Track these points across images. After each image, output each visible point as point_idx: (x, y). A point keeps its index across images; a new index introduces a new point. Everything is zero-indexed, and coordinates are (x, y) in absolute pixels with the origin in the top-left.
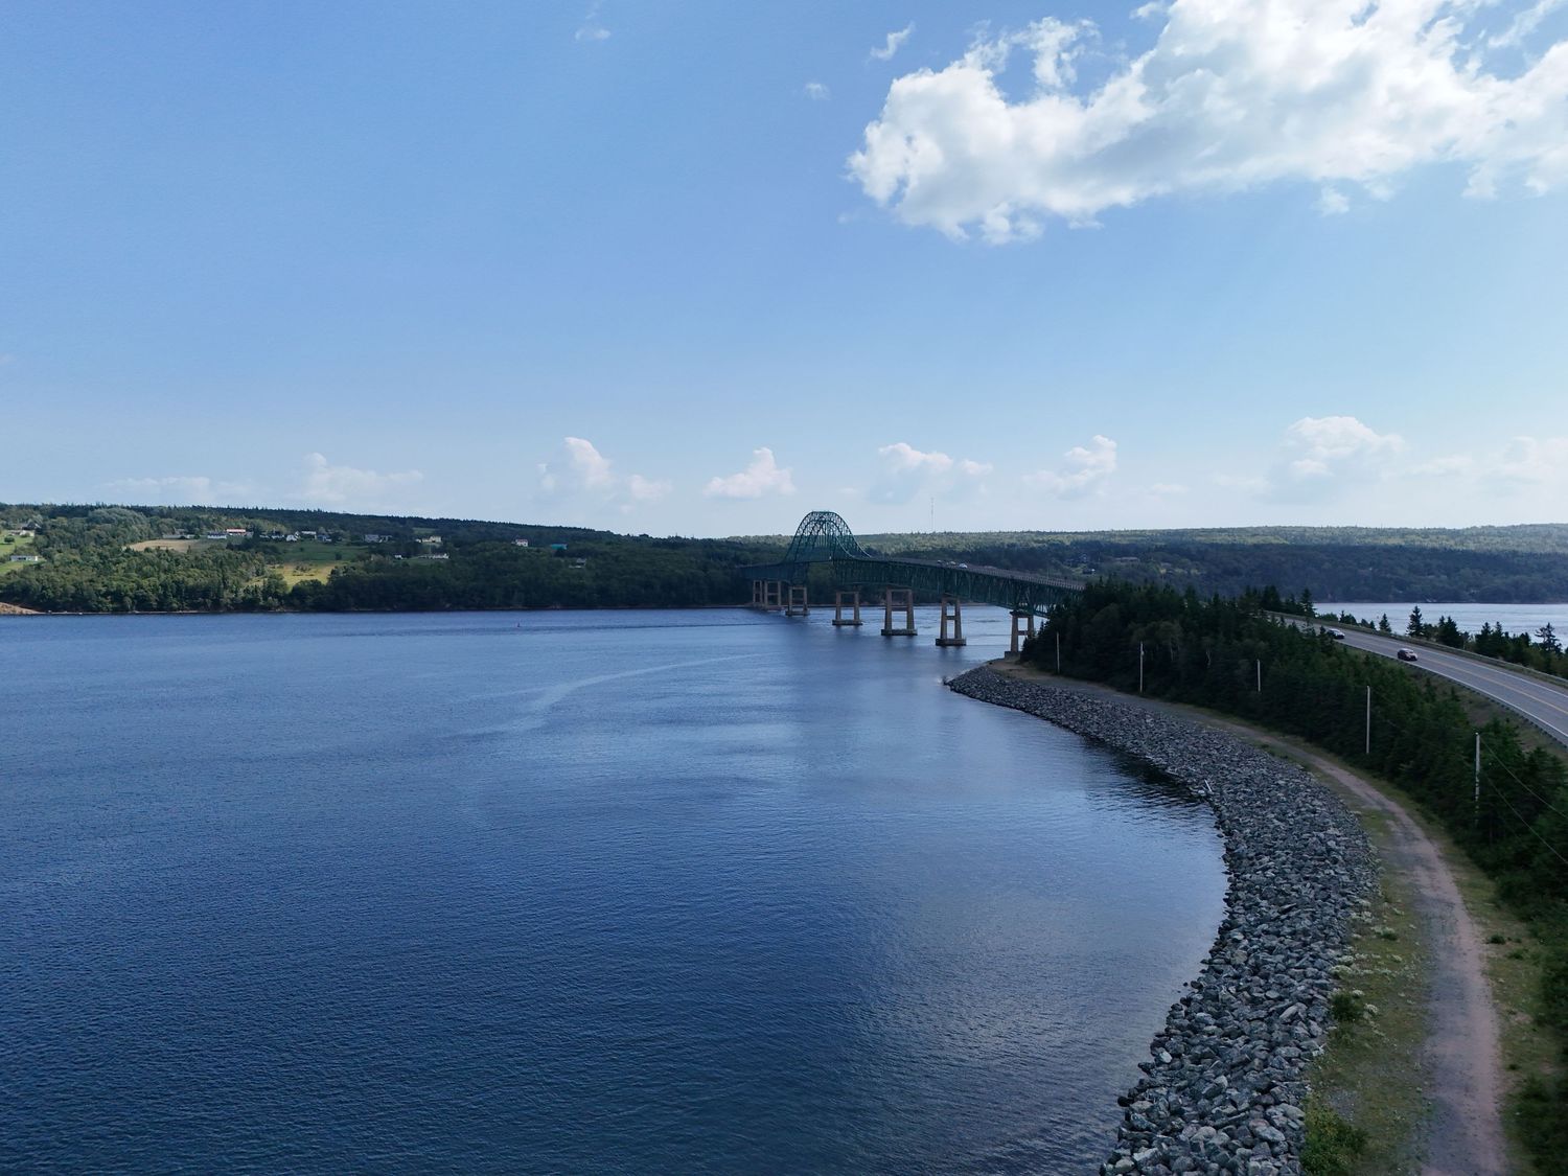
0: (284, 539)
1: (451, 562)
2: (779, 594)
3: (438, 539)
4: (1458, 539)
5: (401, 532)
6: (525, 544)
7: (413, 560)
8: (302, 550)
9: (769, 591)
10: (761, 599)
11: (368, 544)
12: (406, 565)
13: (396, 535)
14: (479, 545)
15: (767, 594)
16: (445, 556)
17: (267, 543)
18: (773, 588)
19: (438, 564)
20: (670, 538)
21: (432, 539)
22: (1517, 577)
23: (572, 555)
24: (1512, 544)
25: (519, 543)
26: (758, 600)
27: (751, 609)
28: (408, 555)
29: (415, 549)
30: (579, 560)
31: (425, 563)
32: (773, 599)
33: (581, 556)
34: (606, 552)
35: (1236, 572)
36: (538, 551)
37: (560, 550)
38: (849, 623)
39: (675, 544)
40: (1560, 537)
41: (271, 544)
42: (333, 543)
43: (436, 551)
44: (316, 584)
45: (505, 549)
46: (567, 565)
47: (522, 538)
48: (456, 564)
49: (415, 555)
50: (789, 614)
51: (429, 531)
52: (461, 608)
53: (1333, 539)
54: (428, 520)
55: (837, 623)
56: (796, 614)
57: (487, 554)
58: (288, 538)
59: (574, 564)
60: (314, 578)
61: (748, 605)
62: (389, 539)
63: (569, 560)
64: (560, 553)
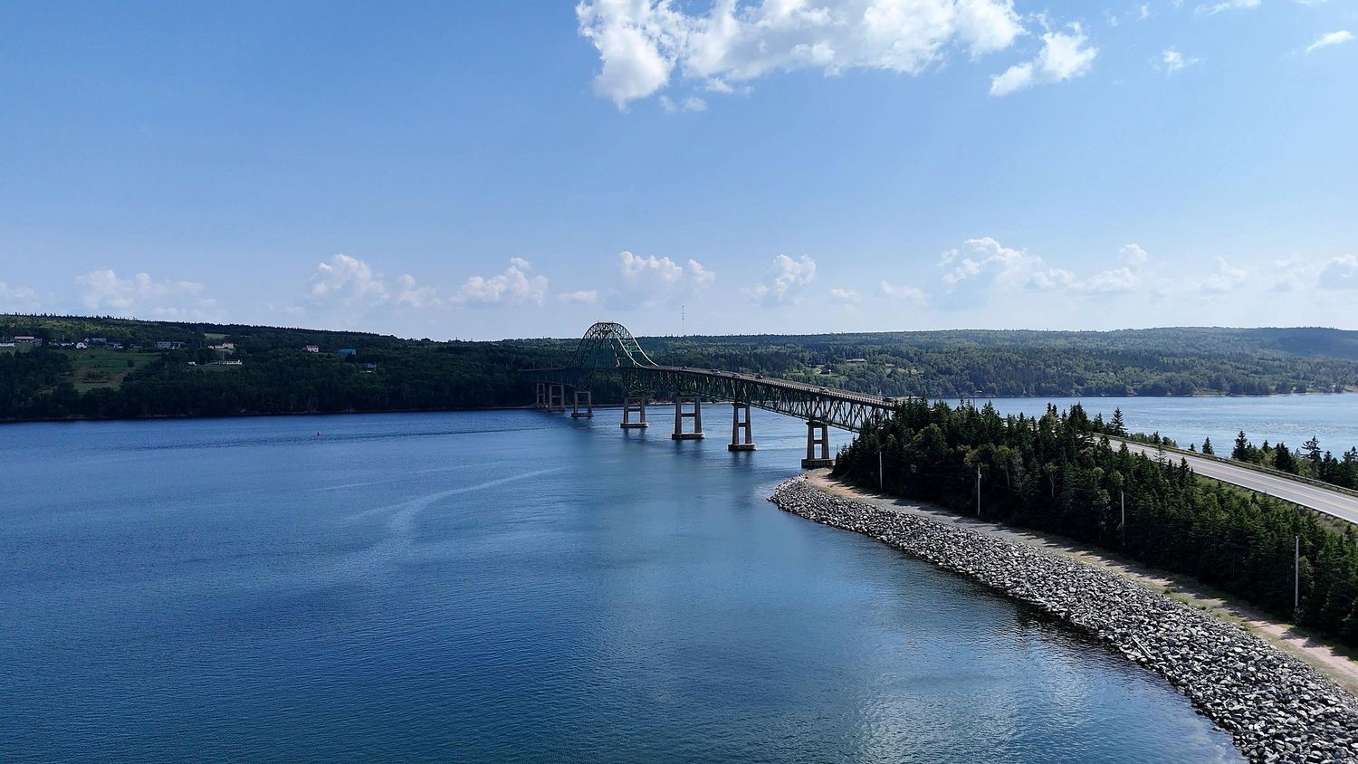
0: (74, 346)
1: (245, 368)
2: (563, 396)
3: (231, 346)
4: (1109, 341)
5: (192, 337)
6: (316, 350)
7: (208, 366)
8: (93, 357)
9: (553, 394)
10: (544, 400)
11: (159, 351)
12: (199, 371)
13: (188, 341)
14: (272, 352)
15: (551, 396)
16: (239, 363)
17: (55, 351)
18: (556, 390)
19: (233, 370)
20: (450, 342)
21: (225, 345)
22: (1169, 374)
23: (363, 361)
24: (1151, 345)
25: (310, 349)
26: (541, 401)
27: (535, 410)
28: (201, 362)
29: (206, 356)
30: (369, 365)
31: (221, 370)
32: (557, 402)
33: (372, 363)
34: (395, 358)
35: (948, 372)
36: (329, 357)
37: (350, 355)
38: (636, 426)
39: (456, 348)
40: (1187, 339)
41: (60, 352)
42: (124, 350)
43: (229, 358)
44: (108, 391)
45: (297, 356)
46: (358, 369)
47: (311, 344)
48: (250, 371)
49: (209, 362)
50: (575, 416)
51: (221, 336)
52: (257, 413)
53: (1013, 341)
54: (219, 325)
55: (625, 427)
56: (580, 415)
57: (280, 361)
58: (79, 346)
59: (365, 369)
60: (107, 385)
61: (531, 406)
62: (182, 346)
63: (360, 366)
64: (350, 358)
